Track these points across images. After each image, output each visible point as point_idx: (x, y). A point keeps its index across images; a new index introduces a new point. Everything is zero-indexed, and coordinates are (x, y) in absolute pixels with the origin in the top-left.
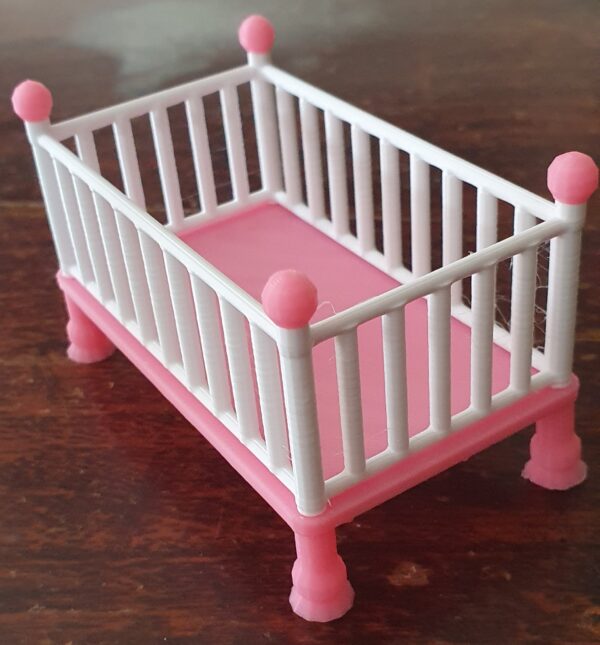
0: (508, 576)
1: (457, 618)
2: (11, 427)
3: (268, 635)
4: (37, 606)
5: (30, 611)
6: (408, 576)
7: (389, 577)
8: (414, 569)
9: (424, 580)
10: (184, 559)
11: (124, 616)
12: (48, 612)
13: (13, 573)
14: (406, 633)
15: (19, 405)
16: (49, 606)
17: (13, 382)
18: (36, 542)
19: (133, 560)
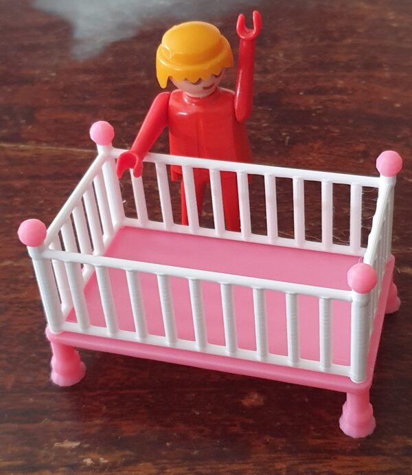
0: (307, 400)
1: (278, 424)
2: (22, 308)
3: (175, 434)
4: (46, 419)
5: (43, 422)
6: (253, 401)
7: (242, 401)
8: (256, 396)
9: (261, 402)
10: (128, 391)
11: (96, 425)
12: (53, 423)
13: (31, 400)
14: (251, 433)
15: (26, 292)
16: (54, 419)
17: (21, 277)
18: (42, 381)
19: (99, 392)
